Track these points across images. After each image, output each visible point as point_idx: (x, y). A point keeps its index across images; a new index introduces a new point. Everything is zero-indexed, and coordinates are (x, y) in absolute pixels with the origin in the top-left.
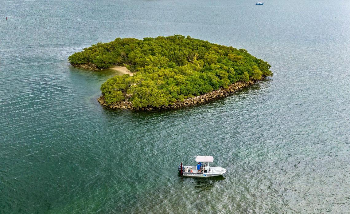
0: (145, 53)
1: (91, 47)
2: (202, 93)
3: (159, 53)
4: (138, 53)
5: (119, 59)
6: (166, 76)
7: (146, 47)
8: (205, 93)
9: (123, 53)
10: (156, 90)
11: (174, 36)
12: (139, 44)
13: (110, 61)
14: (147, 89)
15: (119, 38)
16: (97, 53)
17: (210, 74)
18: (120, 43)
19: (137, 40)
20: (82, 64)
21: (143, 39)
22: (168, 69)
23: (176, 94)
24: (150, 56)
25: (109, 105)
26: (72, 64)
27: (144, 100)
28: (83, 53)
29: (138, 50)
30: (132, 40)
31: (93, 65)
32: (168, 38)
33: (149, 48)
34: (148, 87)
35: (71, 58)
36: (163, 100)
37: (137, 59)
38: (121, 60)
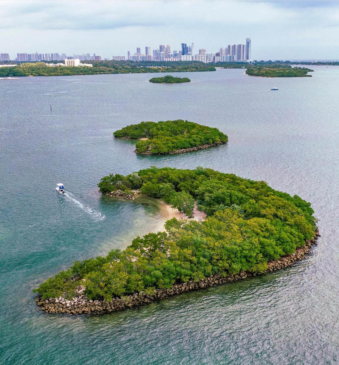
0: (158, 129)
1: (126, 127)
2: (185, 148)
3: (165, 129)
4: (154, 130)
5: (144, 134)
6: (167, 140)
7: (159, 126)
8: (186, 148)
9: (146, 130)
10: (162, 145)
11: (177, 120)
12: (155, 125)
13: (138, 135)
14: (158, 145)
15: (143, 122)
16: (131, 130)
17: (190, 139)
18: (144, 125)
19: (155, 123)
20: (121, 137)
21: (158, 122)
22: (169, 137)
23: (171, 148)
24: (161, 131)
25: (140, 153)
26: (116, 137)
27: (157, 150)
28: (122, 130)
29: (155, 128)
30: (151, 123)
31: (128, 137)
32: (173, 122)
33: (160, 127)
34: (158, 144)
35: (115, 133)
36: (166, 150)
37: (154, 133)
38: (145, 134)
